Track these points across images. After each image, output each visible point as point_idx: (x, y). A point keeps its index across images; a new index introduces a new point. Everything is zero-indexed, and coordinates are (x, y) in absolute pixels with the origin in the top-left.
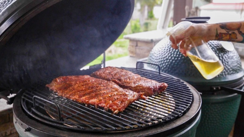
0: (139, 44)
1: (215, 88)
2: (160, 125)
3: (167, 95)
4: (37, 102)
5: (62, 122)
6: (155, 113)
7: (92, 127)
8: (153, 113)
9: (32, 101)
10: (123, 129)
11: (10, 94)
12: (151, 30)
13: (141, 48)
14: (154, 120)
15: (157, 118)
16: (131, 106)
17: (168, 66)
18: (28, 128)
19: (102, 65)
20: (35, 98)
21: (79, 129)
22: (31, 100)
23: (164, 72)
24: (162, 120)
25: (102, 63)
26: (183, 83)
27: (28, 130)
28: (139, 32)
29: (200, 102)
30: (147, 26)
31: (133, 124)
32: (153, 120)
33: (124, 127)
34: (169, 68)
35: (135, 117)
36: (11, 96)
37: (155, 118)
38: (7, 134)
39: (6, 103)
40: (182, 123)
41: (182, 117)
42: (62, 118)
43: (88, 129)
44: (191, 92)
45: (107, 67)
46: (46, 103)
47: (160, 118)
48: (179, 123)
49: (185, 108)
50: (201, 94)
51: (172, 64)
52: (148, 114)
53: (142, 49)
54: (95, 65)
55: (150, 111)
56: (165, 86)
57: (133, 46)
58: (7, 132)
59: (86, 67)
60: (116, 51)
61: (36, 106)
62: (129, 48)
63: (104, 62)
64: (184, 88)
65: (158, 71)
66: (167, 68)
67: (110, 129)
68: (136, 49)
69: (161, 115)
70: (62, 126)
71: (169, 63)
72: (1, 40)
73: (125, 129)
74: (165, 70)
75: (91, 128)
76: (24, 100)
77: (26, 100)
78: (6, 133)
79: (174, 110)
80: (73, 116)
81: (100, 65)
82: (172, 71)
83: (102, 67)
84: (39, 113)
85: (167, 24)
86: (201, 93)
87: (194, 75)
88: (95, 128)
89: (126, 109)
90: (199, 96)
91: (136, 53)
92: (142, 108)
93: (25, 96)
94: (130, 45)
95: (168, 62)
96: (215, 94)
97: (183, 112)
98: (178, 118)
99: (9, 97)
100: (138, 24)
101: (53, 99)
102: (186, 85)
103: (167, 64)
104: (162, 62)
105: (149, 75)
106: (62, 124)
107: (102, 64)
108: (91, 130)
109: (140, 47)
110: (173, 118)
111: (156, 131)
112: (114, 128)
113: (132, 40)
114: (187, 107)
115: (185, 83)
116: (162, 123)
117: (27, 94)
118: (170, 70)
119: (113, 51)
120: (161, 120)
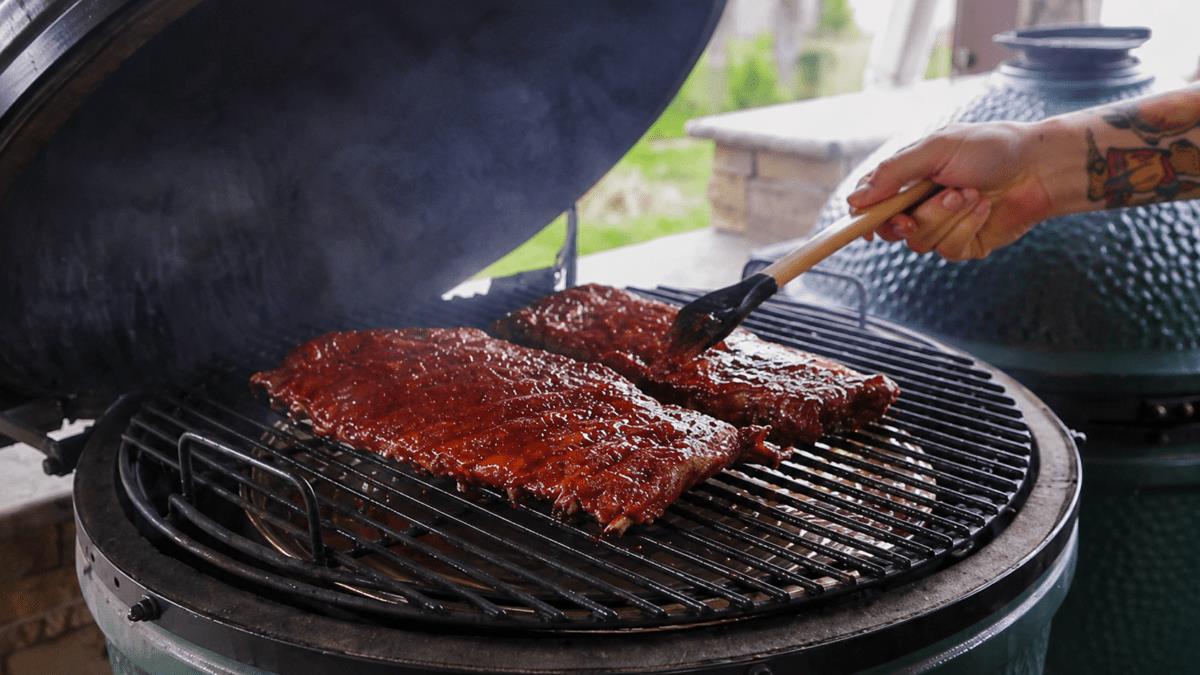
0: (766, 167)
1: (1162, 410)
2: (850, 599)
3: (893, 441)
4: (201, 467)
5: (328, 573)
6: (825, 533)
7: (485, 604)
8: (816, 538)
9: (175, 458)
10: (647, 619)
11: (66, 422)
12: (833, 94)
13: (777, 187)
14: (820, 575)
15: (833, 564)
16: (701, 494)
17: (912, 283)
18: (145, 602)
19: (557, 275)
20: (188, 442)
21: (413, 612)
22: (171, 452)
23: (889, 320)
24: (863, 572)
25: (560, 261)
26: (989, 376)
27: (146, 612)
28: (768, 101)
29: (1075, 482)
30: (811, 72)
31: (701, 593)
32: (811, 572)
33: (657, 609)
34: (913, 297)
35: (720, 557)
36: (71, 429)
37: (825, 562)
38: (49, 632)
39: (39, 467)
40: (971, 594)
41: (973, 560)
42: (329, 552)
43: (462, 613)
44: (1024, 427)
45: (585, 288)
46: (250, 474)
47: (852, 564)
48: (953, 589)
49: (986, 510)
50: (1078, 440)
51: (935, 276)
52: (786, 539)
53: (780, 195)
54: (519, 276)
55: (800, 524)
56: (887, 393)
57: (733, 177)
58: (50, 619)
59: (475, 286)
60: (646, 203)
61: (197, 484)
62: (712, 187)
63: (570, 256)
64: (988, 407)
65: (852, 310)
66: (905, 299)
67: (579, 616)
68: (748, 190)
69: (858, 545)
70: (326, 595)
71: (919, 270)
72: (3, 145)
73: (663, 618)
74: (895, 303)
75: (481, 609)
76: (132, 451)
77: (144, 453)
78: (43, 623)
79: (929, 522)
80: (389, 543)
81: (548, 275)
82: (930, 312)
83: (560, 286)
84: (205, 524)
85: (921, 60)
86: (1083, 436)
87: (1048, 335)
88: (505, 610)
89: (671, 509)
90: (1069, 448)
91: (747, 214)
92: (757, 507)
93: (138, 433)
94: (719, 173)
95: (913, 265)
96: (1166, 438)
97: (974, 531)
98: (950, 562)
99: (56, 436)
100: (765, 60)
101: (285, 452)
102: (1002, 390)
103: (905, 273)
104: (883, 264)
105: (809, 332)
106: (328, 584)
107: (559, 270)
108: (478, 616)
109: (770, 180)
110: (922, 565)
111: (827, 633)
112: (602, 611)
113: (727, 146)
114: (1001, 508)
115: (998, 378)
116: (863, 587)
117: (151, 419)
118: (919, 304)
119: (632, 201)
120: (856, 574)
